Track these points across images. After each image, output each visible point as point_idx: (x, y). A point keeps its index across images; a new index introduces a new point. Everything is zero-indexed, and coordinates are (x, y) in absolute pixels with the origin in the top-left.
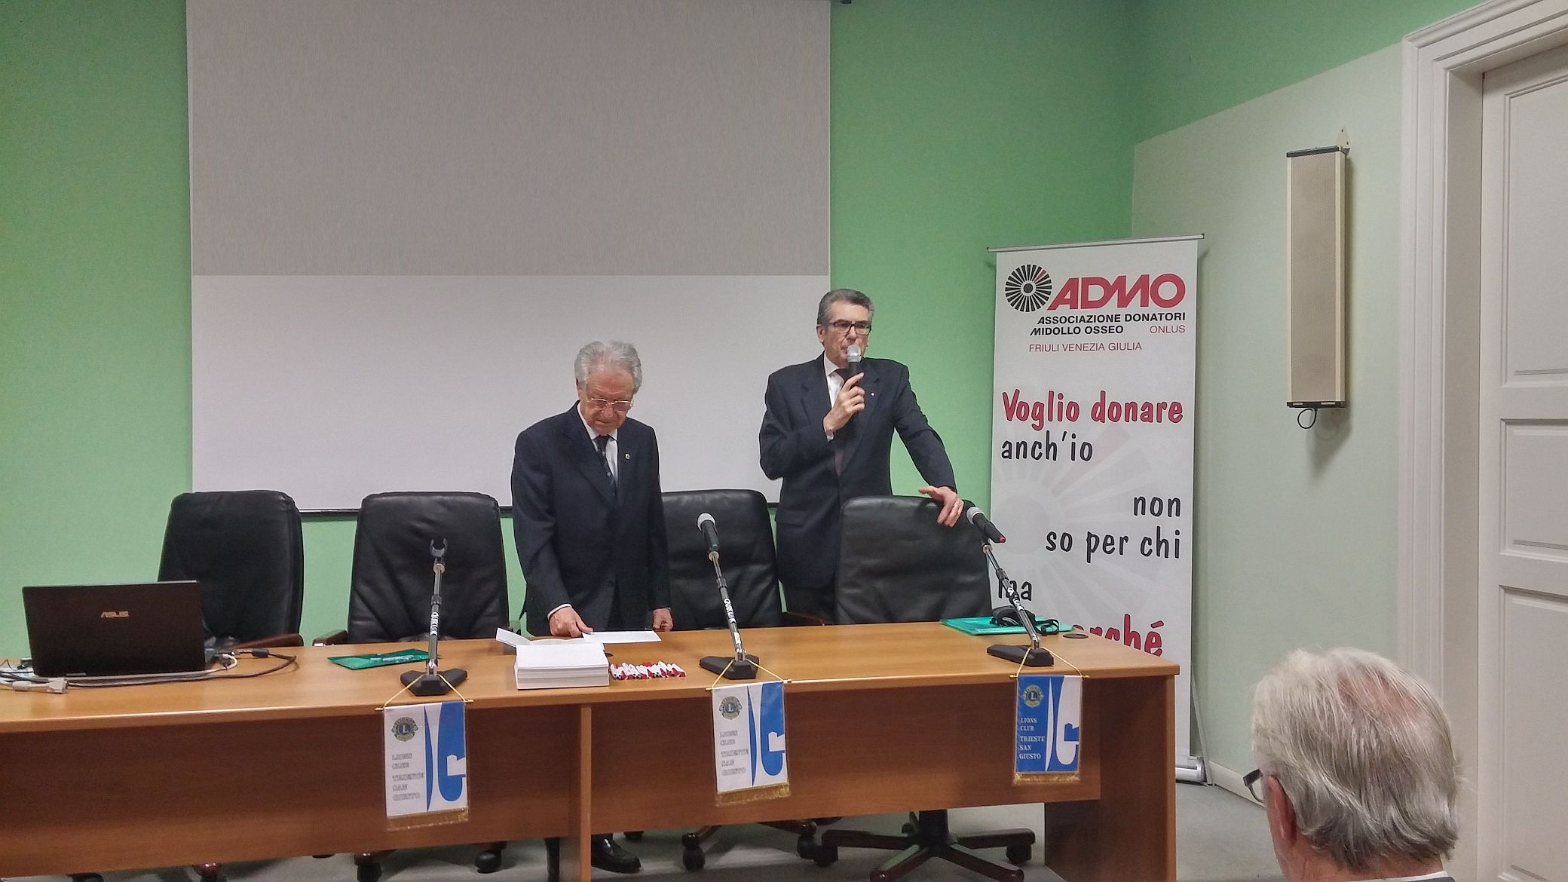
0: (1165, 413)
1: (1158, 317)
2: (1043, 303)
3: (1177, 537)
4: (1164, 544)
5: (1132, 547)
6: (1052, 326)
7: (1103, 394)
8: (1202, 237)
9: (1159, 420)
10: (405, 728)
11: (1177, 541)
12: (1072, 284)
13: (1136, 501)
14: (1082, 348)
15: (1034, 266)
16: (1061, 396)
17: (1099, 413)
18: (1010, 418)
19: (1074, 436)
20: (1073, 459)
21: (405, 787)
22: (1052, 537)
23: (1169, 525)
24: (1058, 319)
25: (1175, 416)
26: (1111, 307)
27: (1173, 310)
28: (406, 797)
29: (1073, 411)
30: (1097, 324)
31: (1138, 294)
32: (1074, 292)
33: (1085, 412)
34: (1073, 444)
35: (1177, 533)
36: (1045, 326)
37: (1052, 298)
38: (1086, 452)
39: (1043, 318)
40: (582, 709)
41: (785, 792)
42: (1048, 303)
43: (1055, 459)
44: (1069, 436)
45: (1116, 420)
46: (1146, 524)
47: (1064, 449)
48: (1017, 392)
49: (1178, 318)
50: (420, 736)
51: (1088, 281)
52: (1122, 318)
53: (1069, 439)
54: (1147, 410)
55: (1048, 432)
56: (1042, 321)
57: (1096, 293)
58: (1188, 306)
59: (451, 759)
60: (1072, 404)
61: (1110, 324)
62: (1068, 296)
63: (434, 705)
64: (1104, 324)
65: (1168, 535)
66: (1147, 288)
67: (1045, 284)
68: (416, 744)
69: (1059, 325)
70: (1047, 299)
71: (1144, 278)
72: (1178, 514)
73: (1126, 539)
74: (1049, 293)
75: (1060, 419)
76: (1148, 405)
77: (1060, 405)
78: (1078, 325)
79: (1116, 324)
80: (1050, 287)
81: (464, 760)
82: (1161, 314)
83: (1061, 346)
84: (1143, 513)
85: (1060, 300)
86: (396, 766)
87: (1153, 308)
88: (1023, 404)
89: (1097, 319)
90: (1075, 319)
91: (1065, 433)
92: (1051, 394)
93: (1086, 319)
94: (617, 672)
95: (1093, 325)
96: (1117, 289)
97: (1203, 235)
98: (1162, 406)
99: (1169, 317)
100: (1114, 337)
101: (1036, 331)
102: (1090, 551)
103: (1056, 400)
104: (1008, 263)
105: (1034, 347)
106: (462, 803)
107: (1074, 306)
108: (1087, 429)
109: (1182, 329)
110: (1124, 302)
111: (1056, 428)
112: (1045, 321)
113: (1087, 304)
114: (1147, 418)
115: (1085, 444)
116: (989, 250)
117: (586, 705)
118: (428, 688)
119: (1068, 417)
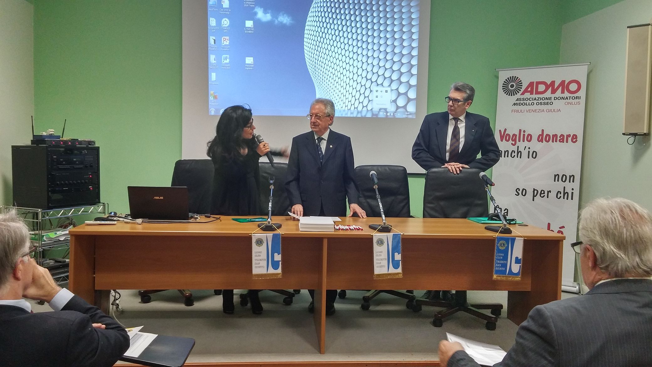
0: (570, 139)
1: (569, 98)
2: (518, 92)
3: (573, 191)
4: (566, 194)
5: (553, 195)
6: (522, 102)
7: (543, 130)
8: (590, 64)
9: (567, 142)
10: (260, 242)
11: (572, 193)
12: (531, 84)
13: (555, 176)
14: (535, 111)
15: (515, 77)
16: (524, 131)
17: (541, 139)
18: (502, 141)
19: (529, 148)
20: (529, 158)
21: (259, 263)
22: (518, 190)
23: (569, 186)
24: (525, 99)
25: (574, 140)
26: (548, 94)
27: (575, 95)
28: (259, 267)
29: (529, 138)
30: (542, 101)
31: (560, 88)
32: (532, 87)
33: (535, 138)
34: (529, 152)
35: (573, 189)
36: (519, 102)
37: (522, 90)
38: (534, 155)
39: (518, 99)
40: (324, 240)
41: (401, 276)
42: (521, 92)
43: (520, 158)
44: (527, 148)
45: (548, 141)
46: (559, 186)
47: (525, 154)
48: (505, 130)
49: (577, 99)
50: (265, 245)
51: (538, 83)
52: (553, 98)
53: (527, 150)
54: (562, 137)
55: (518, 146)
56: (517, 100)
57: (542, 88)
58: (582, 93)
59: (276, 254)
60: (529, 135)
61: (547, 101)
62: (529, 89)
63: (270, 235)
64: (545, 101)
65: (569, 190)
66: (564, 86)
67: (520, 84)
68: (263, 248)
69: (525, 102)
70: (520, 90)
71: (563, 82)
72: (573, 182)
73: (550, 191)
74: (521, 88)
75: (524, 141)
76: (562, 135)
77: (524, 135)
78: (533, 101)
79: (550, 101)
80: (522, 86)
81: (280, 255)
82: (570, 97)
83: (525, 111)
84: (558, 181)
85: (526, 91)
86: (256, 256)
87: (566, 94)
88: (507, 135)
89: (541, 99)
90: (532, 99)
91: (526, 147)
92: (520, 130)
93: (537, 99)
94: (338, 228)
95: (539, 102)
96: (551, 86)
97: (590, 63)
98: (568, 136)
99: (573, 98)
100: (549, 107)
101: (515, 104)
102: (534, 196)
103: (522, 133)
104: (504, 76)
105: (514, 111)
106: (279, 271)
107: (532, 93)
108: (535, 145)
109: (579, 103)
110: (554, 92)
111: (522, 145)
112: (519, 100)
113: (537, 93)
114: (562, 141)
115: (534, 152)
116: (496, 70)
117: (325, 238)
118: (268, 228)
119: (527, 140)
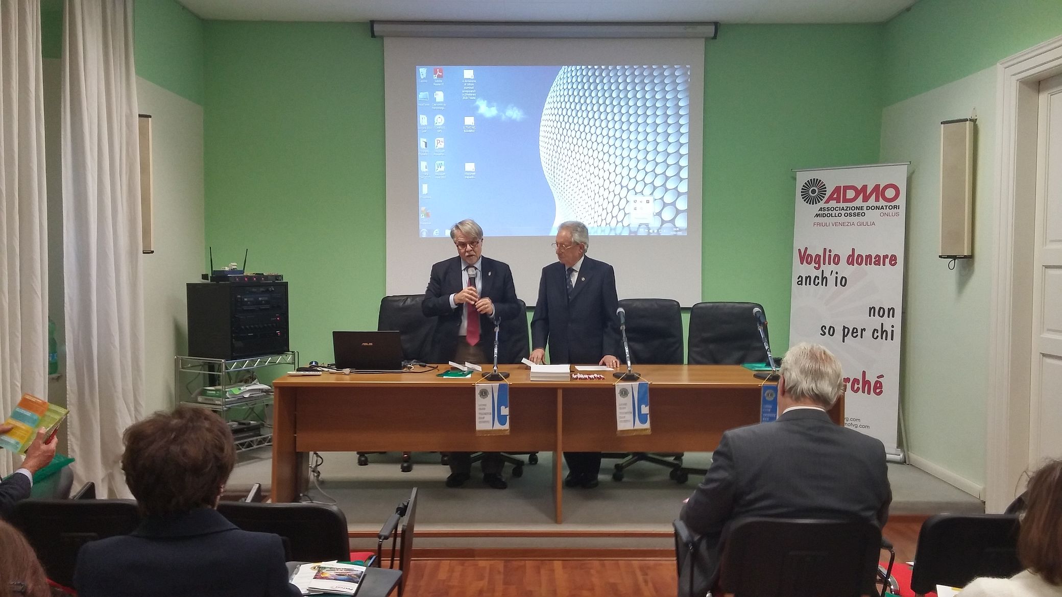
0: (887, 261)
1: (885, 207)
2: (822, 200)
3: (893, 329)
4: (885, 333)
5: (868, 334)
6: (826, 212)
7: (853, 250)
8: (909, 163)
9: (884, 265)
12: (837, 189)
13: (870, 309)
14: (843, 224)
15: (817, 179)
16: (830, 251)
17: (851, 260)
18: (802, 263)
19: (837, 273)
20: (836, 285)
22: (824, 328)
23: (888, 322)
24: (830, 209)
25: (893, 262)
26: (859, 202)
27: (893, 204)
29: (836, 260)
30: (851, 211)
31: (874, 196)
32: (839, 193)
33: (843, 260)
34: (837, 277)
35: (893, 326)
36: (822, 212)
37: (826, 197)
38: (843, 282)
42: (824, 200)
43: (826, 285)
44: (834, 273)
45: (860, 264)
46: (876, 322)
47: (831, 280)
48: (806, 249)
49: (895, 208)
51: (846, 188)
52: (865, 208)
54: (877, 259)
55: (823, 271)
57: (851, 194)
58: (901, 201)
60: (836, 255)
61: (858, 211)
62: (835, 196)
64: (855, 211)
65: (887, 328)
66: (879, 192)
67: (823, 189)
69: (830, 212)
70: (824, 197)
71: (877, 186)
72: (893, 317)
73: (864, 329)
74: (825, 194)
75: (830, 263)
76: (878, 256)
77: (830, 256)
78: (840, 212)
79: (861, 211)
80: (826, 191)
83: (831, 224)
84: (874, 316)
85: (831, 198)
88: (809, 255)
89: (851, 208)
90: (839, 209)
91: (832, 271)
92: (825, 249)
93: (845, 209)
95: (848, 212)
96: (862, 192)
98: (886, 257)
99: (891, 207)
100: (860, 219)
101: (817, 215)
102: (844, 336)
103: (828, 253)
104: (803, 178)
105: (816, 224)
107: (838, 202)
108: (844, 269)
109: (897, 214)
110: (866, 199)
111: (827, 269)
112: (822, 209)
113: (846, 200)
114: (877, 263)
115: (843, 277)
116: (792, 171)
119: (834, 262)
